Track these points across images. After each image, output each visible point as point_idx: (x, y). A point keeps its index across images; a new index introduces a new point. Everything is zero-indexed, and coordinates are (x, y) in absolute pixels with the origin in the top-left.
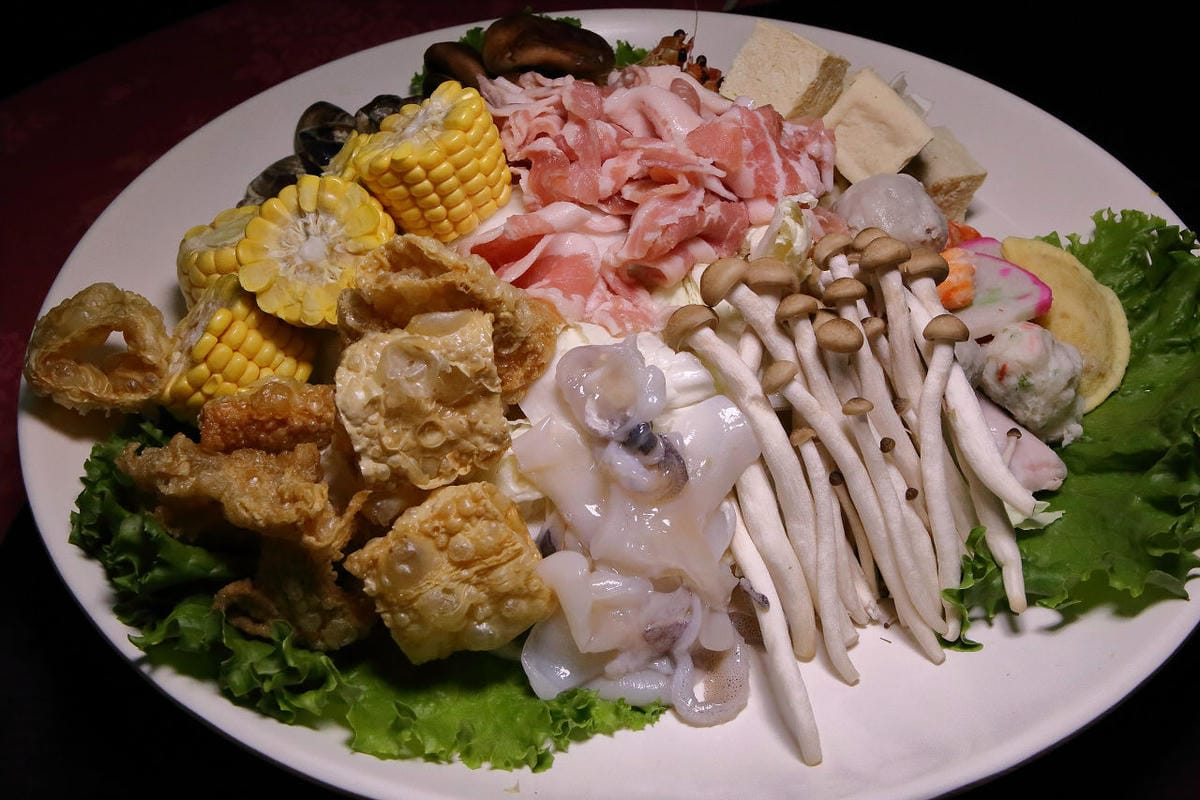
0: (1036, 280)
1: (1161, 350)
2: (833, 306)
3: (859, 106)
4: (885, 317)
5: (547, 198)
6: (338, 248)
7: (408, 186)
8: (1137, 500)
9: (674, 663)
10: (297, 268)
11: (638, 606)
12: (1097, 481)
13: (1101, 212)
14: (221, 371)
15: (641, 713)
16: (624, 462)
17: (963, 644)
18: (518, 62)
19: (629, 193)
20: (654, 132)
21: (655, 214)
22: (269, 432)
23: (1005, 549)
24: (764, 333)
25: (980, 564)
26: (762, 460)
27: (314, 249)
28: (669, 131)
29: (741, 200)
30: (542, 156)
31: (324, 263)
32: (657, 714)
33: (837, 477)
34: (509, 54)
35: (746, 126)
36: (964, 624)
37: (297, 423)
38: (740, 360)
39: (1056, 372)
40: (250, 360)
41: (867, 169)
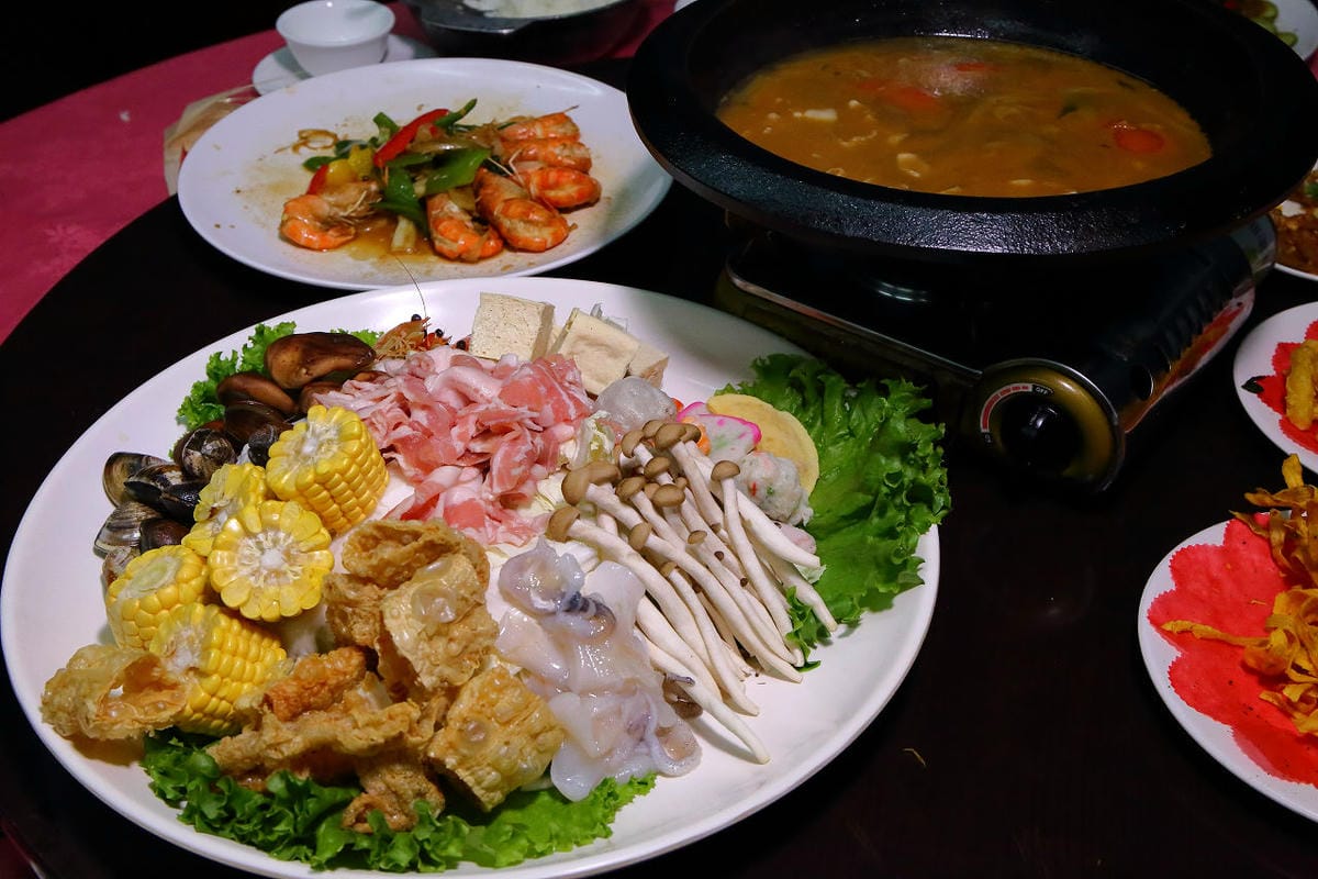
0: (744, 422)
1: (835, 442)
2: (651, 479)
3: (582, 338)
4: (685, 477)
5: (428, 468)
6: (293, 552)
7: (328, 490)
8: (870, 539)
9: (648, 746)
10: (266, 579)
11: (619, 712)
12: (837, 540)
13: (755, 361)
14: (228, 676)
15: (644, 784)
16: (575, 622)
17: (808, 666)
18: (315, 375)
19: (478, 447)
20: (468, 401)
21: (507, 456)
22: (315, 695)
23: (810, 596)
24: (616, 510)
25: (799, 611)
26: (647, 594)
27: (273, 558)
28: (482, 395)
29: (545, 428)
30: (405, 441)
31: (285, 567)
32: (653, 779)
33: (697, 587)
34: (304, 371)
35: (538, 377)
36: (805, 653)
37: (333, 682)
38: (607, 533)
39: (787, 477)
40: (234, 656)
41: (600, 380)
